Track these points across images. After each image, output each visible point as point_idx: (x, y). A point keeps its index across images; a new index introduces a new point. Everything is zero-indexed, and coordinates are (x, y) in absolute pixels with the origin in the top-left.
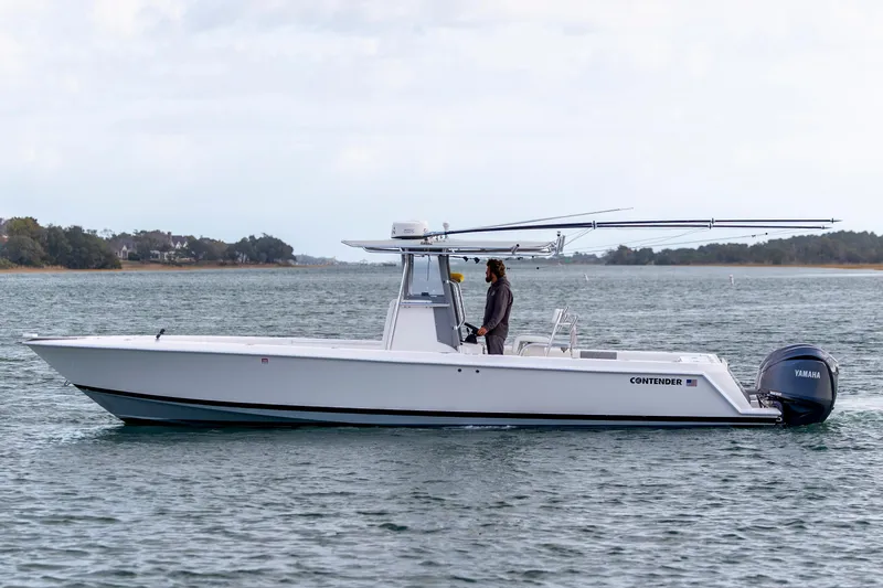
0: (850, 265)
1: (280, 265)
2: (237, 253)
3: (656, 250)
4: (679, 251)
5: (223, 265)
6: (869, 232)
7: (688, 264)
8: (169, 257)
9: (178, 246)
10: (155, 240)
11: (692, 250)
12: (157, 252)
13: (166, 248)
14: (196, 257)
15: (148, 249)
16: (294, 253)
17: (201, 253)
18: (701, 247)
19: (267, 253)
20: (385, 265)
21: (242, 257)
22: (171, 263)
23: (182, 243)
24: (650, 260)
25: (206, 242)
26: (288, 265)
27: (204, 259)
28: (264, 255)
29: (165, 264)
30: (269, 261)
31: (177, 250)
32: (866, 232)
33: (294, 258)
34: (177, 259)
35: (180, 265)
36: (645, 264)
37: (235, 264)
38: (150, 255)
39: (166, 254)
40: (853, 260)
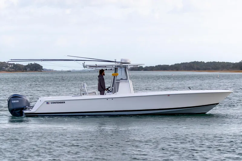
0: (198, 71)
1: (39, 71)
2: (27, 68)
3: (144, 66)
4: (150, 67)
5: (23, 71)
6: (203, 62)
7: (152, 70)
8: (8, 69)
9: (10, 66)
10: (4, 64)
11: (154, 67)
12: (4, 68)
13: (7, 67)
14: (15, 69)
15: (2, 67)
16: (43, 68)
17: (17, 68)
18: (156, 66)
19: (35, 68)
20: (68, 71)
21: (28, 69)
22: (9, 71)
23: (12, 65)
24: (142, 69)
25: (18, 65)
26: (41, 71)
27: (18, 69)
28: (35, 69)
29: (7, 71)
30: (36, 70)
31: (10, 67)
32: (202, 62)
33: (43, 69)
34: (10, 70)
35: (11, 71)
36: (140, 71)
37: (26, 71)
38: (2, 69)
39: (7, 68)
40: (198, 69)
